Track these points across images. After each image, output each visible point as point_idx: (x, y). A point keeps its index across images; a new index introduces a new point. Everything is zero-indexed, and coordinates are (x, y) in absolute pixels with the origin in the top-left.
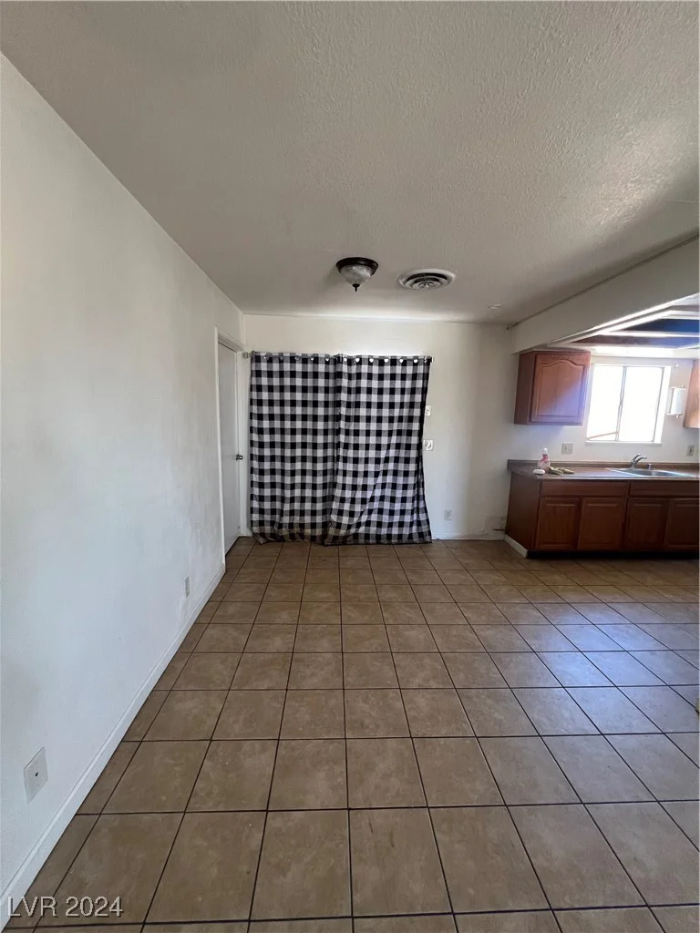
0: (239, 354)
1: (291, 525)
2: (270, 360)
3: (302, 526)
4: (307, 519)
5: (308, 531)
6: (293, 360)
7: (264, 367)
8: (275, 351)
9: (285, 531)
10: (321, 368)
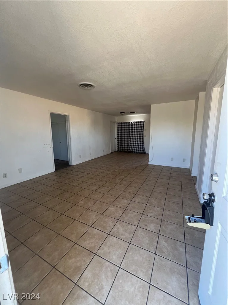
0: (116, 123)
1: (123, 149)
2: (120, 124)
3: (124, 149)
4: (125, 149)
5: (125, 150)
6: (123, 123)
7: (119, 124)
8: (121, 122)
9: (122, 150)
10: (127, 124)
